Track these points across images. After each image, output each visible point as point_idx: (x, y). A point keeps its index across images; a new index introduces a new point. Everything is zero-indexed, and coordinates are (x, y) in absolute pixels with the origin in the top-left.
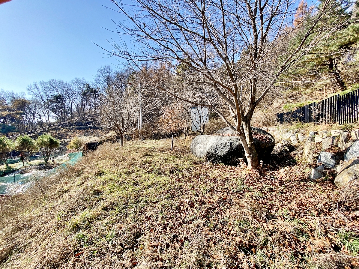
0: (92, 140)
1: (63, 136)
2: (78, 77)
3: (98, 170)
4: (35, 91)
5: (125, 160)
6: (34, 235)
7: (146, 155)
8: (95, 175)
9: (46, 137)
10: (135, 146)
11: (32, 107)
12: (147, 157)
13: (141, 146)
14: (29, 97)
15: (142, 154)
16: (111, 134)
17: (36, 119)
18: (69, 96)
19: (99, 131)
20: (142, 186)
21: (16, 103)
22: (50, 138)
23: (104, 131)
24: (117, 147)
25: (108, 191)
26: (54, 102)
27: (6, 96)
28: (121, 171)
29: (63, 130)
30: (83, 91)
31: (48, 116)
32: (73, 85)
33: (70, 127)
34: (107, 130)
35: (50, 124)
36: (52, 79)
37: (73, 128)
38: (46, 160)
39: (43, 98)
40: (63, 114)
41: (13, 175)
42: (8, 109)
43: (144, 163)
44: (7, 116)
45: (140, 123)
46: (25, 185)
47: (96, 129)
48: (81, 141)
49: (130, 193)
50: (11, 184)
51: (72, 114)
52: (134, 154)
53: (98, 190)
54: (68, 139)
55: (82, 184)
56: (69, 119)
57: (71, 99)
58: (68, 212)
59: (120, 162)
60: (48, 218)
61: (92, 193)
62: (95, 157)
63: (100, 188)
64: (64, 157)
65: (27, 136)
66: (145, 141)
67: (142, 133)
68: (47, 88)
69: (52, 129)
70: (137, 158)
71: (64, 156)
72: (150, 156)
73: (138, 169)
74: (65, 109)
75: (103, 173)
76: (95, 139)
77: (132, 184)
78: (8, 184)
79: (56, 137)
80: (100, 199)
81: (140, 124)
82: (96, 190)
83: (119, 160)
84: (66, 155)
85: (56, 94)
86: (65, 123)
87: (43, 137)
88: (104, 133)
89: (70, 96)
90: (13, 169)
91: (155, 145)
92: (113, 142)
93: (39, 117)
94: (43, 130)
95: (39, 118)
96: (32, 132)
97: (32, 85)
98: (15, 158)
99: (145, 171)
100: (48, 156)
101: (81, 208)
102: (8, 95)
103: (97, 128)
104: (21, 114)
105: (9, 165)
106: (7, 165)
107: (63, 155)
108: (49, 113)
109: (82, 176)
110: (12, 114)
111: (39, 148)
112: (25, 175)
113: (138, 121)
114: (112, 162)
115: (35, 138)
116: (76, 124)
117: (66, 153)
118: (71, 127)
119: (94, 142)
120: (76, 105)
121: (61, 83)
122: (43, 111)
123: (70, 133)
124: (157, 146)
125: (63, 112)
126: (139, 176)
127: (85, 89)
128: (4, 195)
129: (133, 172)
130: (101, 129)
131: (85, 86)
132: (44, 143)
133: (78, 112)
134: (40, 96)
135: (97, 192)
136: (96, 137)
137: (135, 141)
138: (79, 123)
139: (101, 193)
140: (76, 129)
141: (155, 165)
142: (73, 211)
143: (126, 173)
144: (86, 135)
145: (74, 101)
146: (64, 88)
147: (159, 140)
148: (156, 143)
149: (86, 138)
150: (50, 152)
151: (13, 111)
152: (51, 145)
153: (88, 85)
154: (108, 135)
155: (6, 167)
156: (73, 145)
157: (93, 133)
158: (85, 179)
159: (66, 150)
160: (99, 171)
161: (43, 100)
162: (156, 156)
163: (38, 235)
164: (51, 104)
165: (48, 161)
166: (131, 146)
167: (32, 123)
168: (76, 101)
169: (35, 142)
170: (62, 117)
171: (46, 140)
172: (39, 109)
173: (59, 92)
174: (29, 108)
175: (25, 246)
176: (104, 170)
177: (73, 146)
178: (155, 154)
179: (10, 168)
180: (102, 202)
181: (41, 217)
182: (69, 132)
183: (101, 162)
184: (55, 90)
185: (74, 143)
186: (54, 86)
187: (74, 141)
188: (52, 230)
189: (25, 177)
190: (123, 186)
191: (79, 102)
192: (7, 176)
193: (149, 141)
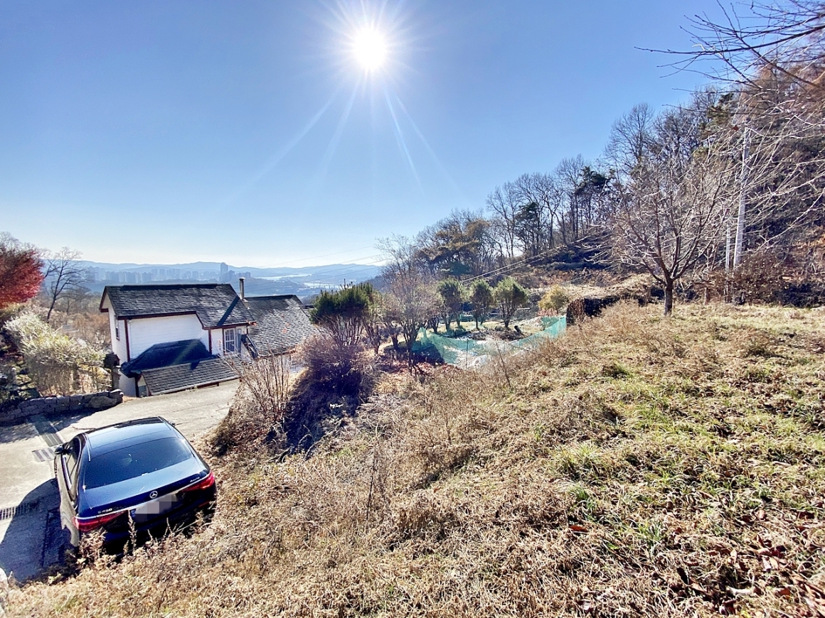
0: (587, 294)
1: (532, 283)
2: (569, 158)
3: (609, 364)
4: (497, 203)
5: (680, 353)
6: (498, 446)
7: (759, 352)
8: (603, 374)
9: (510, 282)
10: (711, 319)
11: (491, 231)
12: (761, 359)
13: (732, 321)
14: (488, 215)
15: (743, 347)
16: (634, 281)
17: (494, 253)
18: (548, 203)
19: (605, 273)
20: (747, 446)
21: (471, 228)
22: (514, 285)
23: (615, 273)
24: (651, 316)
25: (636, 420)
26: (522, 219)
27: (461, 218)
28: (672, 379)
29: (532, 271)
30: (575, 185)
31: (512, 245)
32: (557, 177)
33: (546, 264)
34: (624, 272)
35: (514, 261)
36: (523, 174)
37: (552, 267)
38: (507, 324)
39: (507, 214)
40: (535, 239)
41: (465, 339)
42: (462, 238)
43: (751, 375)
44: (461, 249)
45: (734, 252)
46: (478, 358)
47: (598, 269)
48: (566, 294)
49: (707, 450)
50: (462, 352)
51: (551, 238)
52: (710, 340)
53: (613, 410)
54: (541, 290)
55: (574, 384)
56: (545, 249)
57: (552, 207)
58: (552, 432)
59: (665, 355)
60: (520, 427)
61: (599, 411)
62: (598, 332)
63: (616, 406)
64: (533, 323)
65: (483, 281)
66: (747, 307)
67: (740, 283)
68: (514, 193)
69: (517, 269)
70: (722, 356)
71: (532, 320)
72: (774, 359)
73: (728, 389)
74: (539, 229)
75: (623, 373)
76: (593, 292)
77: (707, 426)
78: (459, 351)
79: (521, 283)
80: (618, 431)
81: (731, 255)
82: (609, 409)
83: (661, 350)
84: (536, 318)
85: (526, 202)
86: (538, 258)
87: (504, 284)
88: (615, 279)
89: (550, 201)
90: (465, 330)
91: (796, 325)
92: (642, 302)
93: (499, 248)
94: (503, 271)
95: (499, 250)
96: (488, 275)
97: (494, 193)
98: (466, 315)
99: (755, 402)
100: (509, 317)
101: (578, 435)
102: (463, 217)
103: (600, 267)
104: (478, 245)
105: (461, 323)
106: (459, 324)
107: (531, 318)
108: (514, 240)
109: (574, 369)
110: (467, 245)
111: (498, 301)
112: (479, 342)
113: (728, 246)
114: (643, 353)
115: (493, 284)
116: (557, 258)
117: (537, 316)
118: (548, 265)
119: (592, 298)
120: (560, 219)
121: (537, 177)
122: (505, 238)
123: (545, 278)
124: (804, 327)
125: (535, 235)
126: (734, 412)
127: (580, 180)
128: (455, 365)
129: (710, 392)
130: (610, 270)
131: (582, 173)
132: (505, 294)
133: (563, 233)
134: (502, 211)
135: (611, 413)
136: (596, 288)
137: (712, 304)
138: (562, 257)
139: (619, 419)
140: (556, 269)
141: (800, 392)
142: (560, 433)
143: (688, 391)
144: (575, 283)
145: (557, 212)
146: (541, 188)
147: (809, 307)
148: (797, 317)
149: (575, 288)
150: (514, 310)
151: (468, 241)
152: (514, 297)
153: (588, 169)
154: (627, 284)
155: (457, 326)
156: (549, 300)
157: (589, 277)
158: (580, 375)
159: (537, 310)
160: (612, 367)
161: (506, 218)
162: (804, 362)
163: (503, 449)
164: (518, 224)
165: (509, 326)
166: (697, 318)
167: (488, 259)
168: (561, 209)
169: (493, 291)
170: (534, 246)
171: (509, 289)
172: (501, 234)
173: (533, 198)
174: (487, 235)
175: (486, 459)
176: (624, 365)
177: (548, 304)
178: (797, 355)
179: (461, 327)
180: (624, 441)
181: (507, 420)
182: (543, 275)
183: (613, 346)
184: (525, 194)
185: (552, 297)
186: (524, 186)
187: (552, 294)
188: (526, 452)
189: (479, 345)
190: (679, 423)
191: (565, 212)
192: (458, 339)
193: (763, 309)
